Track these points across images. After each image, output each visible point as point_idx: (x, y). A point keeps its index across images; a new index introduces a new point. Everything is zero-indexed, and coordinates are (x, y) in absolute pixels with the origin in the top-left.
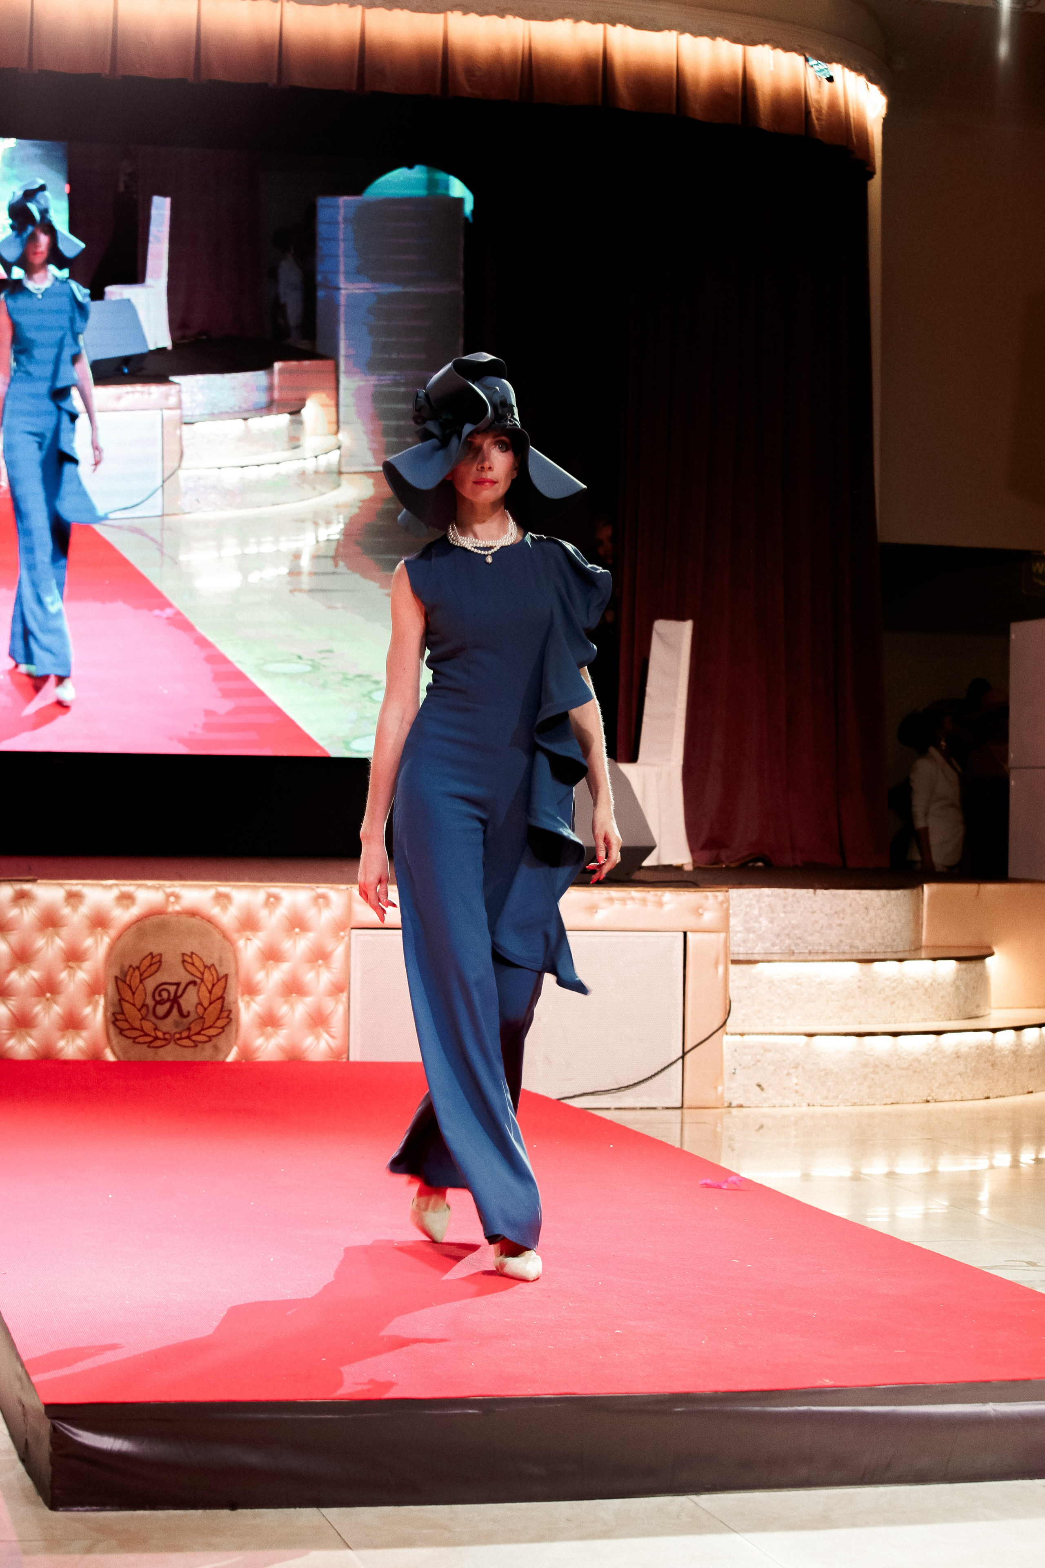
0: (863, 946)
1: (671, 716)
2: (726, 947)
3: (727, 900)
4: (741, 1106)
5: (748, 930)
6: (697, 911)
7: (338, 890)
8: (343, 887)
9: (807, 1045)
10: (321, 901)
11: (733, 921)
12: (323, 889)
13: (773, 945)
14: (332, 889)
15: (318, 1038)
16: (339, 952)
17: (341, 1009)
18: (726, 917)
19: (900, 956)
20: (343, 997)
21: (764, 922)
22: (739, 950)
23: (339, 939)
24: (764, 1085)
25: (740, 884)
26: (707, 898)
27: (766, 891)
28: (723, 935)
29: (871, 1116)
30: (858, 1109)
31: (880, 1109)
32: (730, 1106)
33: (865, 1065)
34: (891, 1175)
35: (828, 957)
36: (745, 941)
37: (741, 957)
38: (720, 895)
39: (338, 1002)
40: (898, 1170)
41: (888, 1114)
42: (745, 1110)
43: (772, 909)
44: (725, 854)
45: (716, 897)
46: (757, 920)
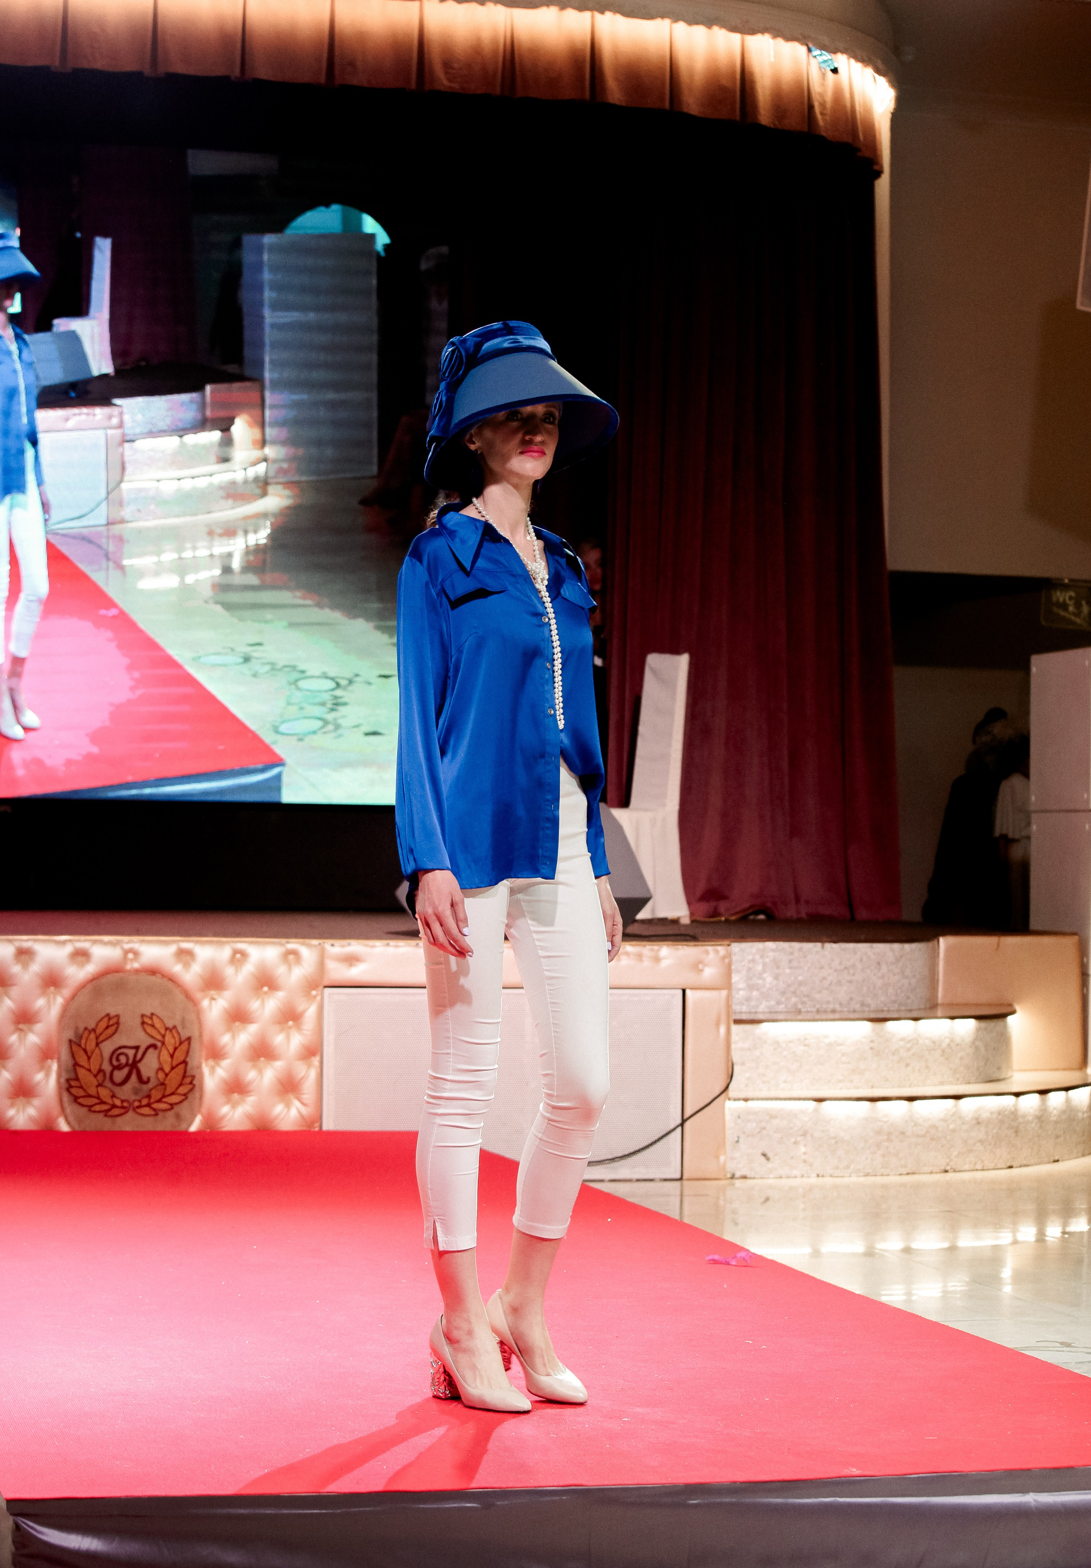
0: (874, 1004)
1: (665, 757)
2: (728, 1006)
3: (729, 955)
4: (745, 1177)
5: (751, 987)
6: (697, 967)
7: (309, 946)
8: (315, 942)
9: (816, 1111)
10: (291, 957)
11: (735, 978)
12: (293, 944)
13: (778, 1003)
14: (302, 944)
15: (288, 1105)
16: (311, 1012)
17: (313, 1074)
18: (728, 973)
19: (915, 1015)
20: (316, 1061)
21: (769, 979)
22: (742, 1010)
23: (311, 998)
24: (770, 1155)
25: (742, 938)
26: (707, 952)
27: (770, 945)
28: (724, 993)
29: (885, 1187)
30: (871, 1179)
31: (894, 1179)
32: (733, 1177)
33: (879, 1132)
34: (907, 1250)
35: (837, 1016)
36: (748, 999)
37: (744, 1017)
38: (722, 950)
39: (309, 1066)
40: (914, 1245)
41: (903, 1185)
42: (749, 1182)
43: (776, 964)
44: (723, 906)
45: (717, 952)
46: (760, 977)
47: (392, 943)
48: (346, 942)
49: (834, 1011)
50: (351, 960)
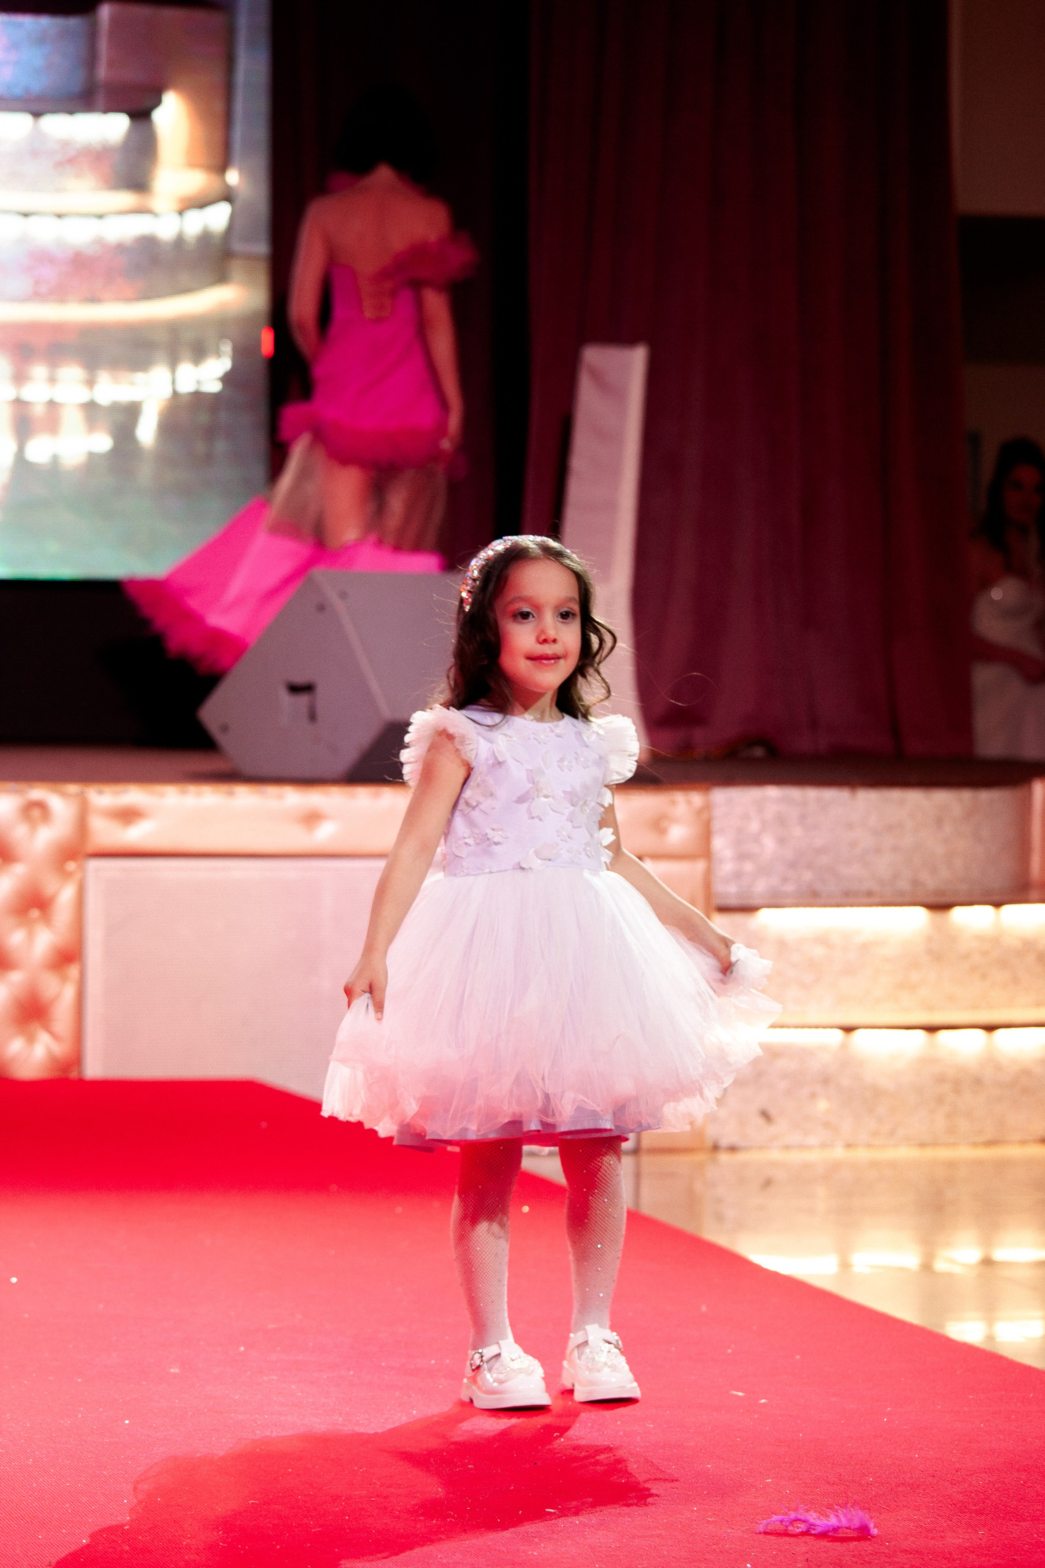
0: (931, 882)
1: (611, 506)
2: (707, 884)
3: (707, 807)
4: (733, 1149)
5: (742, 857)
6: (658, 825)
7: (64, 795)
8: (73, 788)
9: (844, 1046)
10: (36, 813)
11: (719, 844)
12: (38, 793)
13: (785, 880)
14: (56, 791)
15: (31, 1039)
16: (66, 895)
17: (69, 993)
18: (706, 834)
19: (996, 898)
20: (73, 971)
21: (769, 843)
22: (729, 891)
23: (66, 876)
24: (773, 1112)
25: (729, 781)
26: (673, 803)
27: (772, 792)
28: (700, 866)
29: (951, 1165)
30: (929, 1153)
31: (965, 1152)
32: (716, 1148)
33: (941, 1079)
34: (987, 1262)
35: (877, 900)
36: (738, 875)
37: (733, 902)
38: (696, 798)
39: (64, 979)
40: (999, 1254)
41: (979, 1163)
42: (740, 1157)
43: (781, 820)
44: (700, 736)
45: (689, 802)
46: (756, 839)
47: (192, 789)
48: (119, 788)
49: (870, 894)
50: (128, 815)
